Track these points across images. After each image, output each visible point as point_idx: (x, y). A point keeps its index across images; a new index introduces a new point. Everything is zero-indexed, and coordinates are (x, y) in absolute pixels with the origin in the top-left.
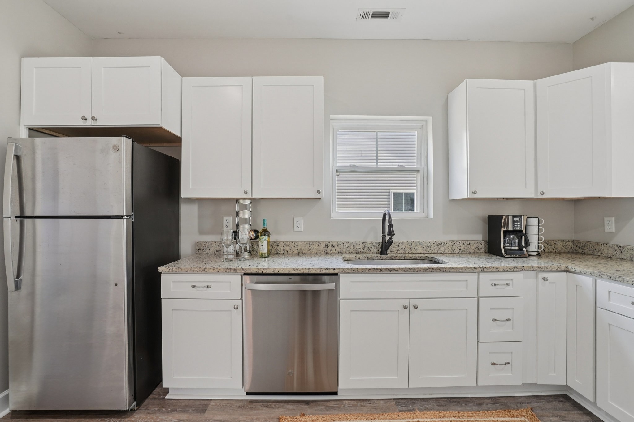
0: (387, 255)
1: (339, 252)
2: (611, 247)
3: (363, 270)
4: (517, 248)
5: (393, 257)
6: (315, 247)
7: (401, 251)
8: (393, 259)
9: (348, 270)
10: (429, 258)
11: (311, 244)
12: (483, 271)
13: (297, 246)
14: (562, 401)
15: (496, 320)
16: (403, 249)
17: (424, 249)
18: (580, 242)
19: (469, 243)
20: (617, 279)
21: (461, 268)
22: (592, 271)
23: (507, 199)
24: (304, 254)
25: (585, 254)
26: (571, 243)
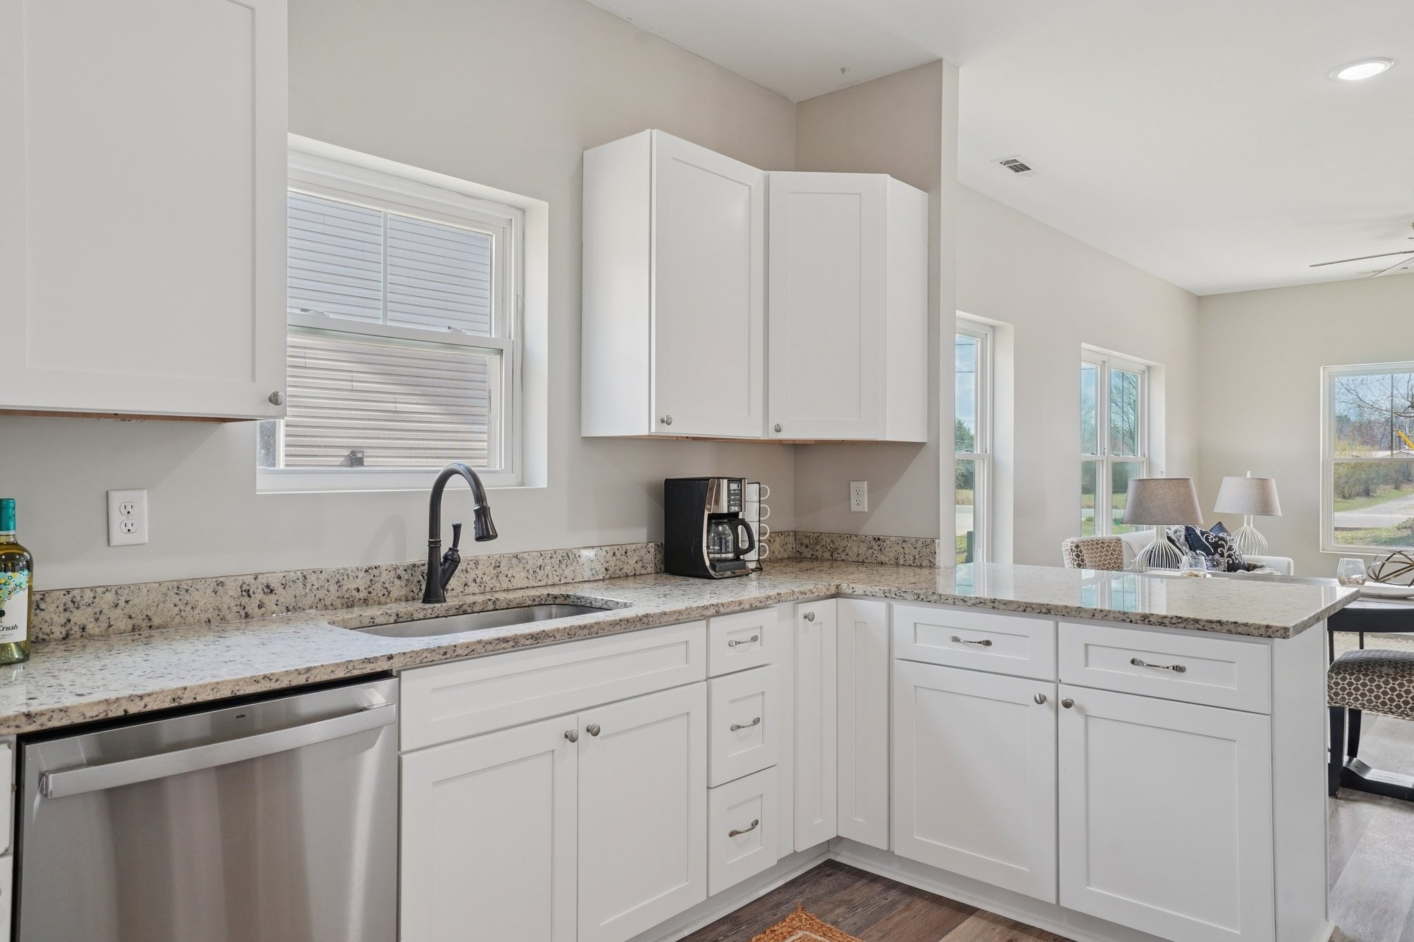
0: (445, 601)
1: (290, 608)
2: (864, 542)
3: (471, 648)
4: (730, 556)
5: (465, 607)
6: (203, 598)
7: (473, 588)
8: (465, 613)
9: (429, 655)
10: (556, 598)
11: (187, 591)
12: (718, 614)
13: (127, 602)
14: (830, 875)
15: (739, 727)
16: (478, 580)
17: (529, 576)
18: (809, 534)
19: (624, 550)
20: (931, 598)
21: (680, 612)
22: (887, 589)
23: (694, 439)
24: (158, 628)
25: (817, 559)
26: (791, 539)
